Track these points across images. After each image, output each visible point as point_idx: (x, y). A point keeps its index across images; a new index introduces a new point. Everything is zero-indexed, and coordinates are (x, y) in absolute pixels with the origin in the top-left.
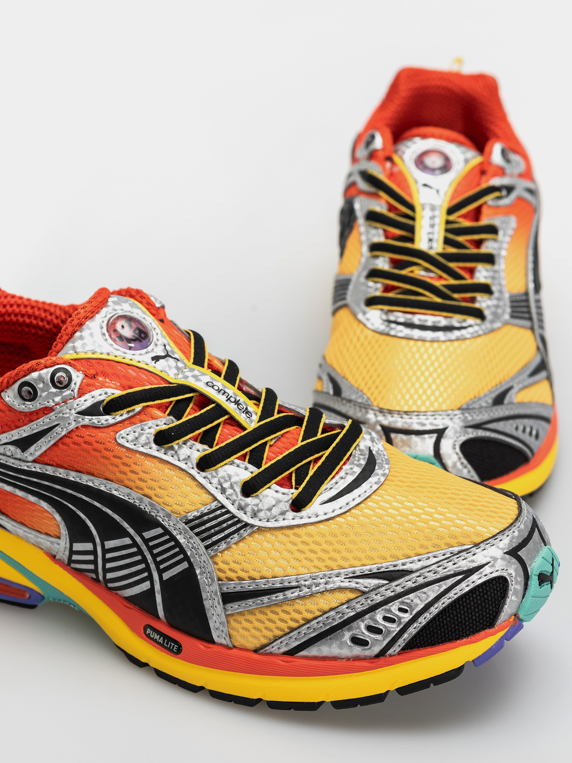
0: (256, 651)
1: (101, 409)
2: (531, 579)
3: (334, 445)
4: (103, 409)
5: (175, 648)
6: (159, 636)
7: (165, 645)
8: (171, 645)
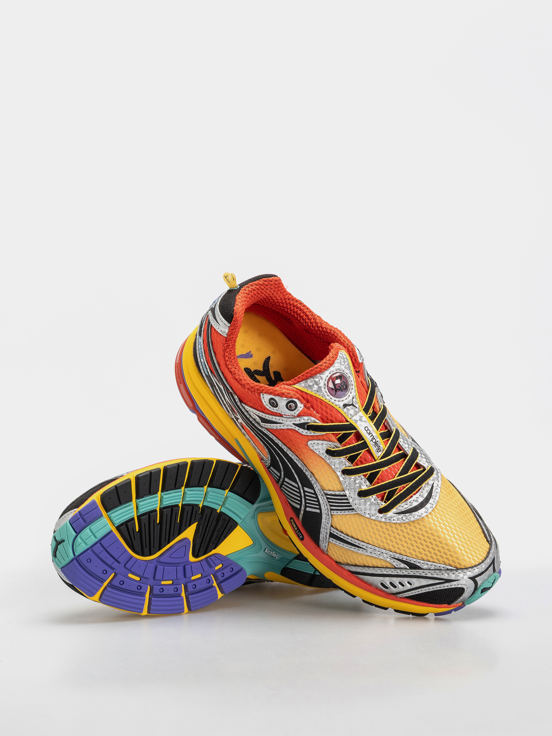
0: (336, 562)
1: (306, 427)
2: (477, 590)
3: (417, 479)
4: (307, 427)
5: (301, 537)
6: (296, 526)
7: (297, 532)
8: (300, 534)
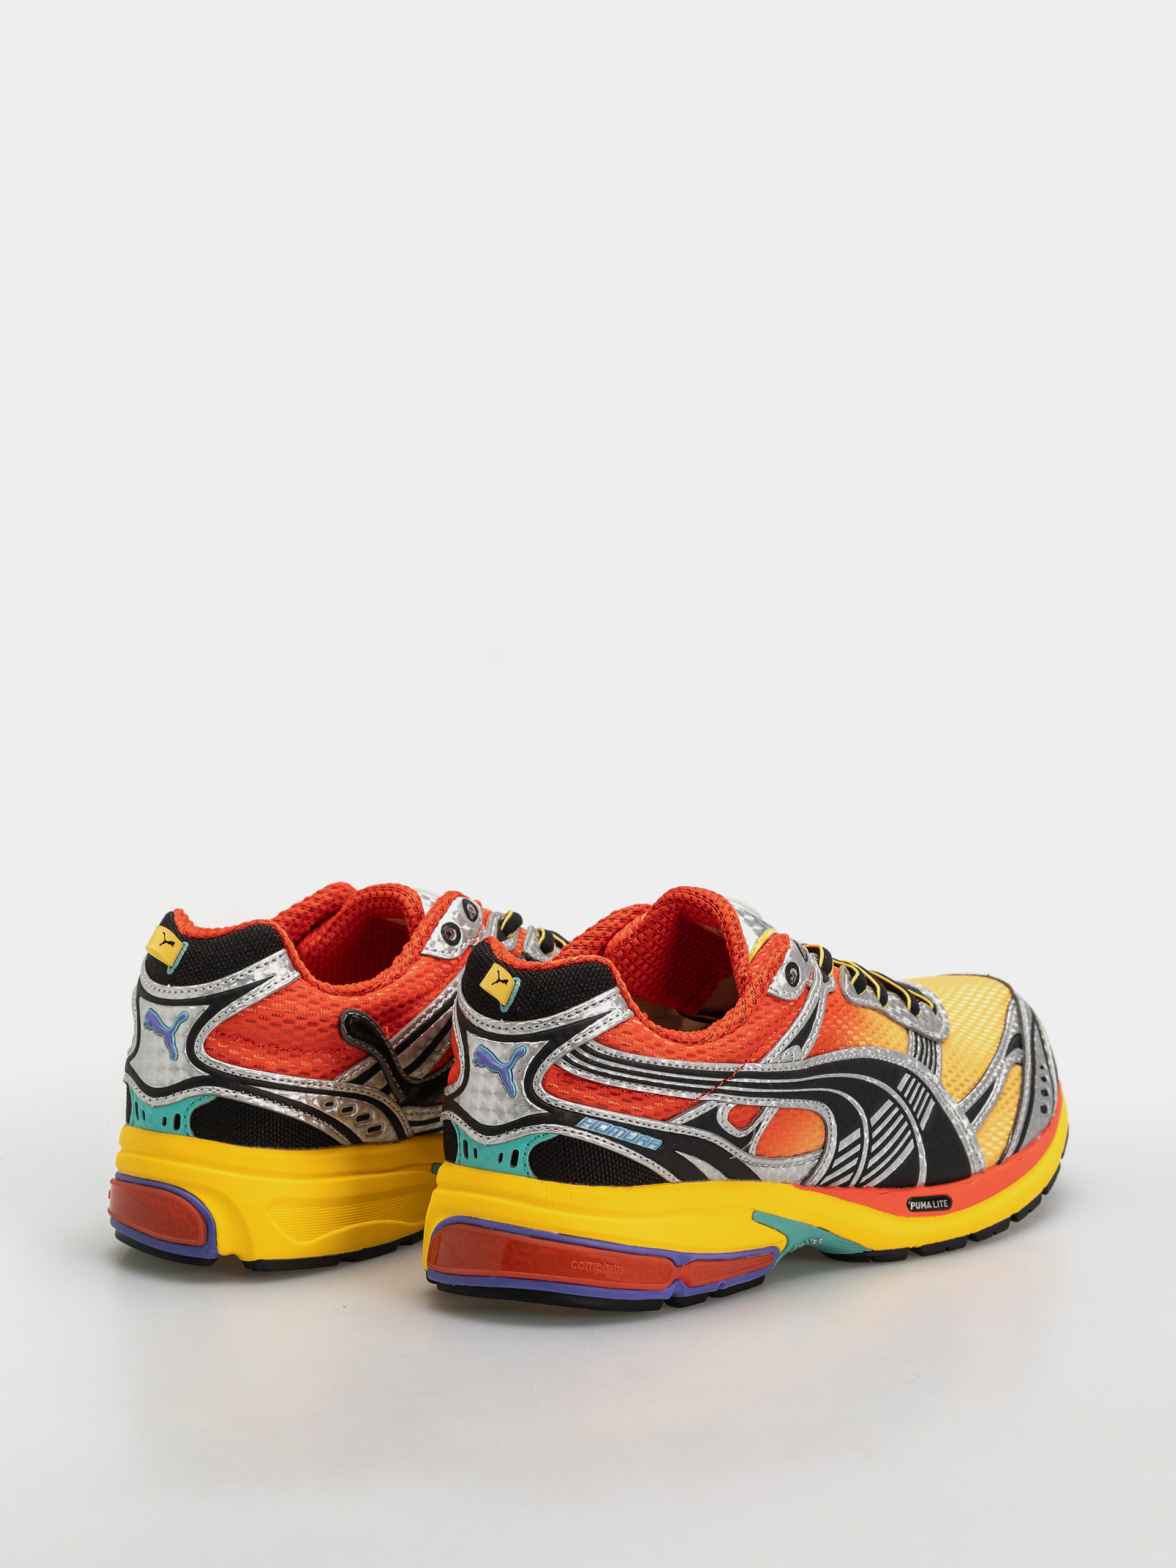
0: (999, 1163)
5: (945, 1204)
6: (925, 1202)
7: (935, 1207)
8: (940, 1203)
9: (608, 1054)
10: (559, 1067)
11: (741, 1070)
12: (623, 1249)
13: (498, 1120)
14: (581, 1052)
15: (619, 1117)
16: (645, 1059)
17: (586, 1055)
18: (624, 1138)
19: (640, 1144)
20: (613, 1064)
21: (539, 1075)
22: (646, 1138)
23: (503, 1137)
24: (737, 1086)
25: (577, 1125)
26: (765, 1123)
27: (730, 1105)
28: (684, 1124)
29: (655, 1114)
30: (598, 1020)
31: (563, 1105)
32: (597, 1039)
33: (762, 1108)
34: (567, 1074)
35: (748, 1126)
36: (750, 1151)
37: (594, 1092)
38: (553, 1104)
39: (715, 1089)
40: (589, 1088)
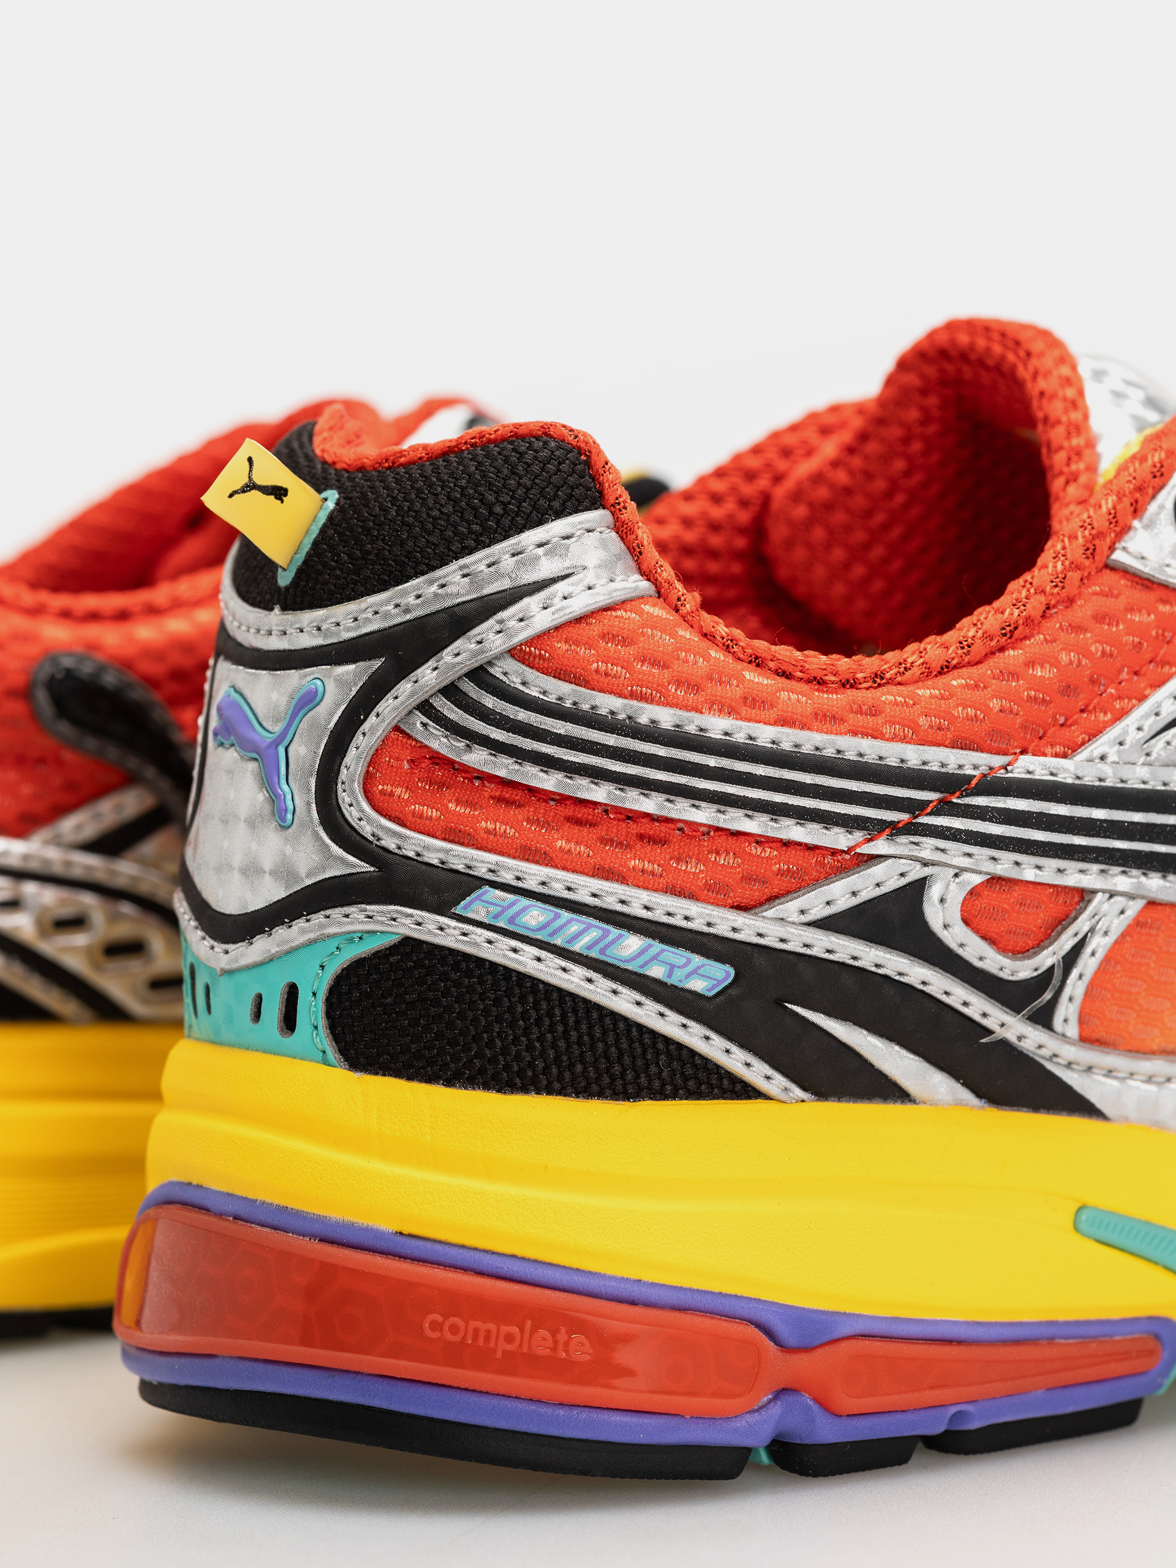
9: (552, 699)
10: (409, 737)
11: (1001, 773)
12: (593, 1284)
13: (249, 896)
14: (471, 689)
15: (585, 888)
16: (666, 717)
17: (490, 701)
18: (602, 951)
19: (657, 972)
20: (561, 727)
21: (354, 763)
22: (678, 956)
23: (261, 946)
24: (984, 820)
25: (458, 910)
26: (1100, 944)
27: (966, 876)
28: (809, 924)
29: (709, 887)
30: (526, 601)
31: (419, 849)
32: (515, 653)
33: (1084, 895)
34: (438, 759)
35: (1039, 946)
36: (1058, 1022)
37: (512, 812)
38: (392, 846)
39: (910, 824)
40: (500, 800)
